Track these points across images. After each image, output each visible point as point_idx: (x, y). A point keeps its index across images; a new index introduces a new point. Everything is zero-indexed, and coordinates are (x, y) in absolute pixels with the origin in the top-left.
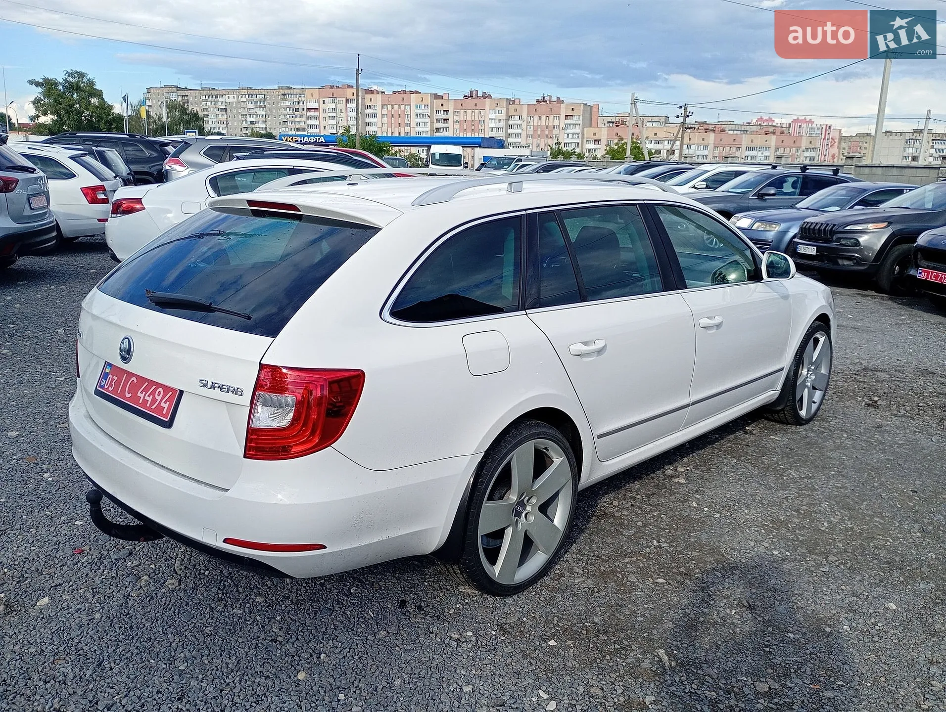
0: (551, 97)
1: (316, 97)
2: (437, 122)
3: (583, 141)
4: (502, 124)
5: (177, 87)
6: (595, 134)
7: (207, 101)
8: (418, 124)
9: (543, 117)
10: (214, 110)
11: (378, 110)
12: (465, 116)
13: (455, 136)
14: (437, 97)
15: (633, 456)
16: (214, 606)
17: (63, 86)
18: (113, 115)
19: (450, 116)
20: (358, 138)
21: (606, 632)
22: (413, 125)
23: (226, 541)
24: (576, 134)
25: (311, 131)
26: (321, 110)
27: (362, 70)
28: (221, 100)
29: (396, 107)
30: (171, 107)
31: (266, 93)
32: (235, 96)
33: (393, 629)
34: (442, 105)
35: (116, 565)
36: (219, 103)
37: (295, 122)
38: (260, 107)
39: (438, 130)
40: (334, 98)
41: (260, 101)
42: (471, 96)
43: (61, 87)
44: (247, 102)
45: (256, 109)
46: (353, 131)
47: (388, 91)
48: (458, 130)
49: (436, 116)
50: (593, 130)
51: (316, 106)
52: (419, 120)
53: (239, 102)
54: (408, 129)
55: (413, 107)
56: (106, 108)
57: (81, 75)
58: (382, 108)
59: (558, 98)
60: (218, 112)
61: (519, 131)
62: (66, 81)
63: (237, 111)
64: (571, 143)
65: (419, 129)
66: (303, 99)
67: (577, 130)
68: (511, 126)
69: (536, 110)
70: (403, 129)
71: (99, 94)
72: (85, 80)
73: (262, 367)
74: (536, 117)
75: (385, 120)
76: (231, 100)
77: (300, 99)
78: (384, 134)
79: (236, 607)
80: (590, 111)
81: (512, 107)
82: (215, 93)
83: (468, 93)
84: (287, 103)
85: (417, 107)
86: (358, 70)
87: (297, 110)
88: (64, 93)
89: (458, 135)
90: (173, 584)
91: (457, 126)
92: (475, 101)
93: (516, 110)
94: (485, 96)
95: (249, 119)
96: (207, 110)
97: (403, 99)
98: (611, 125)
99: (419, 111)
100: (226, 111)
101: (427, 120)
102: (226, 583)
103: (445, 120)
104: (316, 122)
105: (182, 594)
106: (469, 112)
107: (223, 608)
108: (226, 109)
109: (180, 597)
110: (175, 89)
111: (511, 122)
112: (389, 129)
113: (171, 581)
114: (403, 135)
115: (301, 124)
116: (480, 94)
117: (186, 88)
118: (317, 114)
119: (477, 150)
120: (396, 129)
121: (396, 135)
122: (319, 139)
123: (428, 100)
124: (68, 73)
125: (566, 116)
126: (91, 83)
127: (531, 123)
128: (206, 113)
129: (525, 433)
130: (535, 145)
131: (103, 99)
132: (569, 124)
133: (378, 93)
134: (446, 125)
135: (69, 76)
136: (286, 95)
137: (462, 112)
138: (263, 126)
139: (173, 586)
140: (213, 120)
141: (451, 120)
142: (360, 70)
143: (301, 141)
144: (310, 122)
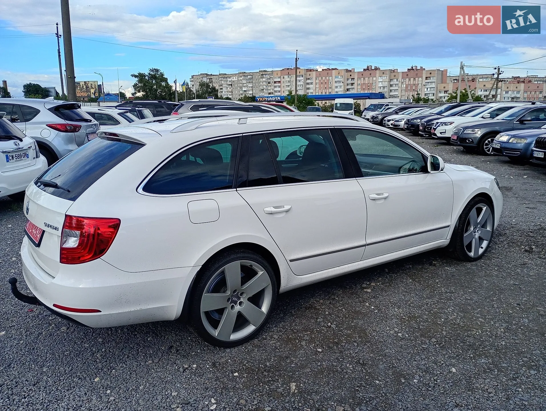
0: (416, 67)
1: (279, 75)
2: (347, 85)
3: (437, 92)
4: (386, 84)
5: (207, 74)
6: (444, 87)
7: (222, 80)
8: (337, 87)
9: (412, 79)
10: (225, 85)
11: (314, 81)
12: (364, 81)
13: (358, 93)
14: (347, 71)
15: (323, 274)
17: (148, 77)
18: (172, 91)
19: (355, 81)
20: (296, 97)
22: (333, 87)
23: (55, 305)
24: (432, 88)
25: (276, 94)
26: (282, 82)
27: (298, 58)
28: (229, 80)
29: (324, 78)
30: (202, 85)
31: (253, 75)
32: (237, 77)
34: (351, 75)
36: (228, 82)
37: (268, 89)
38: (249, 82)
39: (348, 90)
40: (289, 74)
41: (250, 79)
42: (367, 70)
43: (147, 78)
44: (243, 80)
45: (247, 84)
46: (294, 93)
47: (320, 70)
48: (360, 89)
49: (346, 82)
50: (443, 85)
51: (279, 80)
52: (337, 85)
53: (238, 80)
54: (330, 90)
55: (334, 77)
56: (169, 87)
57: (157, 71)
58: (316, 79)
59: (421, 67)
60: (227, 86)
61: (397, 88)
62: (149, 74)
63: (237, 85)
64: (429, 93)
65: (336, 90)
66: (273, 76)
67: (433, 85)
68: (391, 86)
69: (407, 75)
70: (328, 90)
71: (166, 80)
72: (159, 73)
73: (66, 216)
74: (407, 79)
75: (317, 86)
76: (234, 79)
77: (271, 77)
78: (317, 94)
80: (443, 74)
81: (394, 74)
82: (226, 76)
83: (366, 68)
84: (264, 79)
85: (336, 77)
86: (296, 59)
87: (269, 83)
88: (149, 80)
89: (360, 92)
90: (64, 329)
91: (359, 87)
92: (370, 72)
93: (395, 76)
94: (376, 69)
95: (244, 89)
96: (222, 85)
97: (328, 73)
98: (456, 81)
99: (337, 80)
100: (232, 86)
101: (342, 84)
103: (352, 84)
104: (280, 89)
106: (367, 79)
108: (231, 85)
110: (206, 76)
111: (392, 83)
112: (320, 91)
114: (328, 94)
115: (271, 90)
116: (373, 68)
117: (211, 75)
118: (280, 84)
119: (368, 100)
120: (324, 90)
121: (324, 94)
122: (277, 98)
123: (343, 73)
124: (151, 70)
125: (426, 77)
126: (162, 75)
127: (404, 83)
128: (221, 87)
130: (407, 95)
131: (167, 83)
132: (428, 82)
133: (314, 70)
134: (353, 87)
135: (151, 71)
136: (263, 75)
137: (362, 79)
138: (251, 92)
140: (225, 91)
141: (356, 84)
142: (297, 59)
143: (267, 100)
144: (275, 89)
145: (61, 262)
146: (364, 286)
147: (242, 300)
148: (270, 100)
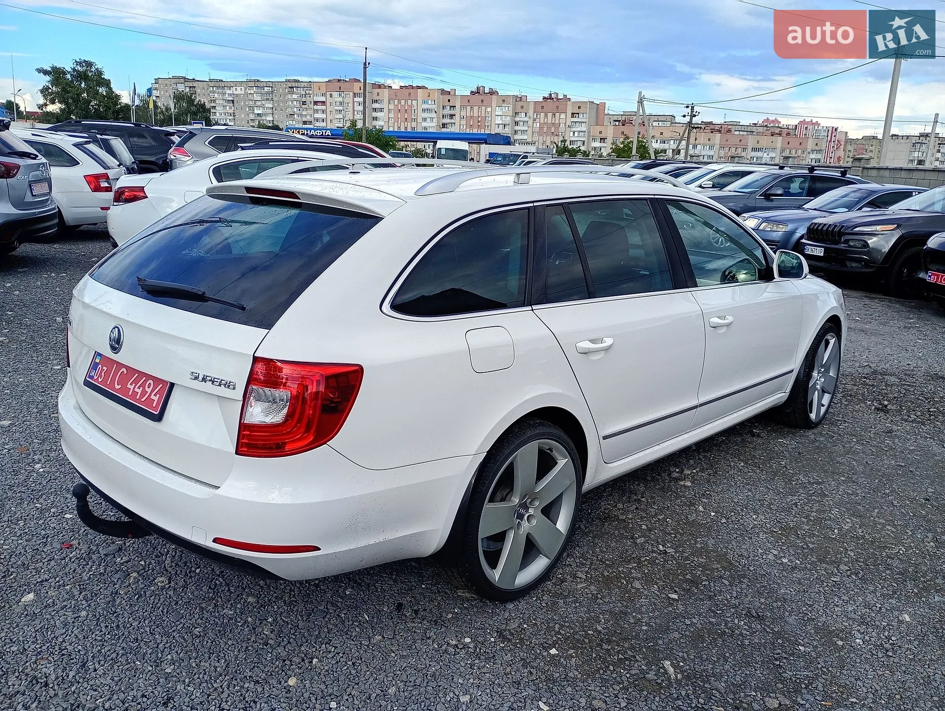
0: (557, 94)
1: (323, 90)
2: (443, 118)
3: (588, 139)
4: (508, 120)
5: (184, 78)
6: (600, 133)
7: (214, 92)
8: (425, 120)
9: (550, 115)
10: (221, 102)
11: (385, 105)
12: (472, 113)
13: (461, 132)
14: (443, 92)
16: (204, 605)
17: (71, 75)
18: (120, 104)
19: (457, 112)
20: (364, 132)
21: (609, 642)
22: (420, 120)
23: (216, 540)
24: (582, 131)
25: (318, 124)
26: (328, 104)
27: (369, 63)
28: (228, 92)
29: (403, 102)
30: (179, 98)
31: (274, 86)
32: (243, 88)
33: (389, 634)
34: (449, 101)
35: (105, 561)
36: (227, 95)
37: (301, 115)
38: (267, 99)
39: (444, 125)
40: (340, 90)
41: (267, 93)
42: (478, 93)
43: (69, 76)
44: (255, 95)
45: (263, 102)
46: (360, 125)
47: (395, 86)
48: (465, 126)
49: (442, 112)
50: (599, 128)
51: (323, 99)
52: (425, 115)
53: (247, 94)
54: (414, 124)
55: (420, 101)
56: (113, 98)
57: (89, 64)
58: (389, 103)
59: (565, 96)
60: (225, 104)
61: (525, 128)
62: (74, 70)
63: (244, 103)
64: (577, 141)
65: (424, 124)
66: (311, 92)
67: (584, 128)
68: (517, 123)
69: (543, 107)
70: (409, 124)
71: (107, 84)
72: (93, 70)
73: (256, 360)
74: (542, 114)
75: (391, 115)
76: (239, 92)
77: (307, 92)
78: (391, 129)
79: (227, 607)
80: (598, 109)
81: (520, 104)
82: (222, 84)
83: (475, 89)
84: (295, 96)
85: (424, 102)
86: (365, 64)
87: (304, 103)
88: (72, 82)
89: (464, 132)
90: (163, 582)
91: (463, 122)
92: (481, 97)
93: (522, 107)
94: (492, 93)
95: (256, 112)
96: (214, 101)
97: (410, 94)
98: (617, 123)
99: (425, 106)
100: (233, 103)
101: (433, 115)
102: (217, 582)
103: (452, 116)
104: (324, 116)
105: (171, 593)
106: (476, 108)
107: (213, 608)
108: (233, 101)
109: (170, 595)
110: (182, 80)
111: (517, 119)
112: (396, 124)
113: (160, 579)
114: (409, 130)
115: (308, 117)
116: (487, 90)
117: (194, 79)
118: (324, 107)
119: (483, 146)
120: (402, 124)
121: (403, 130)
122: (326, 132)
123: (436, 95)
124: (76, 62)
125: (572, 113)
126: (99, 73)
127: (538, 120)
128: (213, 105)
129: (529, 433)
130: (541, 141)
131: (111, 89)
132: (575, 122)
133: (385, 87)
134: (452, 121)
135: (77, 65)
136: (293, 87)
137: (469, 108)
138: (270, 118)
139: (163, 584)
140: (221, 111)
141: (457, 116)
142: (367, 64)
143: (307, 134)
144: (316, 116)
145: (237, 452)
146: (675, 475)
147: (531, 511)
148: (313, 135)
